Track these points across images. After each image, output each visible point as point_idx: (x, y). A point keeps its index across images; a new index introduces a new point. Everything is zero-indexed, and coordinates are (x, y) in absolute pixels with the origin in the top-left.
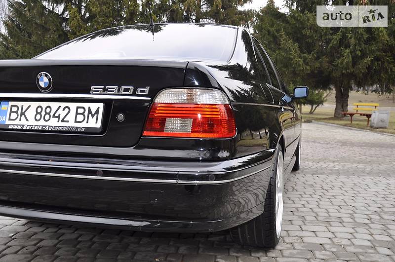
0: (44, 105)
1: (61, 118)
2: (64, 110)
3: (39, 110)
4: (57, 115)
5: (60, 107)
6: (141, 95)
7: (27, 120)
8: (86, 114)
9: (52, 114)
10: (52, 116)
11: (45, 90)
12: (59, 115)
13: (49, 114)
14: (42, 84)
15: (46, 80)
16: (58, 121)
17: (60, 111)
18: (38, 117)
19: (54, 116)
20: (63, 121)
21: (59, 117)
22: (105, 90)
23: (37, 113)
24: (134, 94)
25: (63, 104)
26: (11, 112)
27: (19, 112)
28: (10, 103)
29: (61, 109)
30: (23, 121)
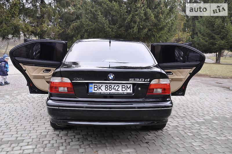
0: (108, 85)
3: (107, 87)
6: (147, 81)
7: (102, 90)
8: (126, 88)
11: (111, 80)
13: (111, 88)
14: (110, 78)
15: (112, 76)
16: (115, 91)
19: (113, 89)
20: (117, 90)
21: (115, 89)
22: (134, 80)
23: (106, 88)
24: (144, 81)
26: (94, 87)
27: (98, 87)
28: (94, 84)
29: (116, 86)
30: (100, 91)
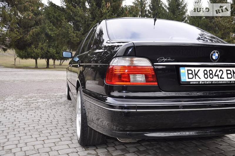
0: (208, 69)
1: (219, 77)
2: (220, 72)
3: (206, 72)
4: (216, 74)
5: (217, 70)
7: (200, 78)
8: (232, 74)
9: (214, 74)
10: (214, 76)
11: (214, 61)
12: (218, 74)
13: (212, 74)
14: (214, 57)
15: (217, 55)
16: (218, 78)
17: (218, 73)
18: (206, 76)
19: (215, 76)
20: (221, 78)
21: (218, 76)
23: (205, 74)
25: (219, 69)
26: (188, 74)
27: (194, 73)
28: (187, 68)
29: (218, 71)
30: (197, 79)
